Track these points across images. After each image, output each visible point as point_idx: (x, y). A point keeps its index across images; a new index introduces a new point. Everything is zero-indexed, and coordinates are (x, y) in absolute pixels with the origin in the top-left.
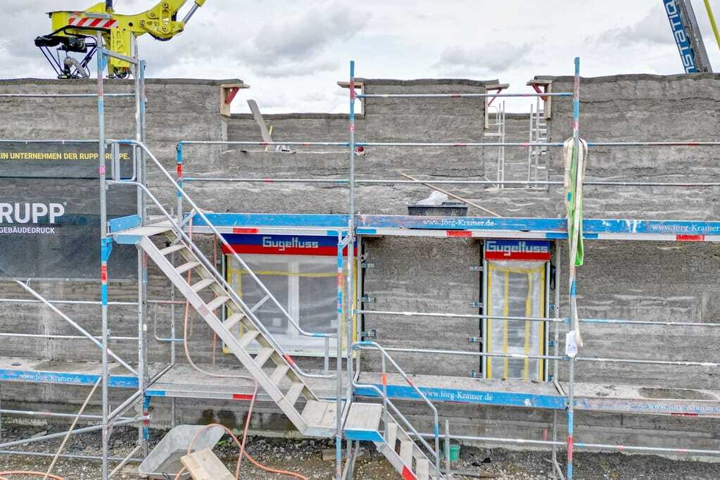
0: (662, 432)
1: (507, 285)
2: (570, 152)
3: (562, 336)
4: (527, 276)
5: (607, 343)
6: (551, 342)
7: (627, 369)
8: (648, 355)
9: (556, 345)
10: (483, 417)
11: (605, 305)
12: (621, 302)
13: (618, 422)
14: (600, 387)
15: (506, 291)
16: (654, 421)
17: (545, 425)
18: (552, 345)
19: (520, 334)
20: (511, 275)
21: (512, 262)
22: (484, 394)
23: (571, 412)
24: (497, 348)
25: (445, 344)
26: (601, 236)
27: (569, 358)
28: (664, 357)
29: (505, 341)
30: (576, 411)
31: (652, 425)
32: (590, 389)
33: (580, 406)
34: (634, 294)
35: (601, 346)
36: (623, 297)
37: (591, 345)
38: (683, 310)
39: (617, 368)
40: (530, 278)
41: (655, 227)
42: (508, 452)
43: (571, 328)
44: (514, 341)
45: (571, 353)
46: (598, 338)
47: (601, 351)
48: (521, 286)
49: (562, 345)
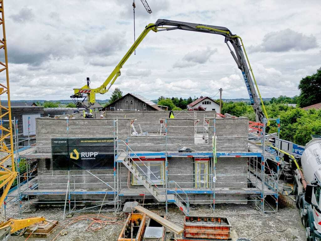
0: (234, 198)
1: (200, 166)
2: (213, 139)
3: (212, 177)
4: (204, 164)
5: (223, 179)
6: (210, 179)
7: (227, 184)
8: (232, 181)
9: (211, 180)
10: (195, 197)
11: (222, 170)
12: (225, 169)
13: (225, 196)
14: (221, 189)
15: (200, 168)
16: (233, 195)
17: (209, 198)
18: (210, 180)
19: (203, 177)
20: (201, 164)
21: (201, 161)
22: (196, 191)
23: (214, 194)
24: (198, 181)
25: (185, 180)
26: (220, 156)
27: (214, 183)
28: (235, 181)
29: (200, 179)
30: (215, 194)
31: (232, 196)
32: (218, 189)
33: (216, 193)
34: (228, 167)
35: (221, 179)
36: (226, 168)
37: (219, 179)
38: (239, 170)
39: (225, 184)
40: (205, 164)
41: (231, 154)
42: (200, 205)
43: (214, 176)
44: (202, 179)
45: (214, 182)
46: (220, 177)
47: (221, 180)
48: (203, 166)
49: (212, 179)
